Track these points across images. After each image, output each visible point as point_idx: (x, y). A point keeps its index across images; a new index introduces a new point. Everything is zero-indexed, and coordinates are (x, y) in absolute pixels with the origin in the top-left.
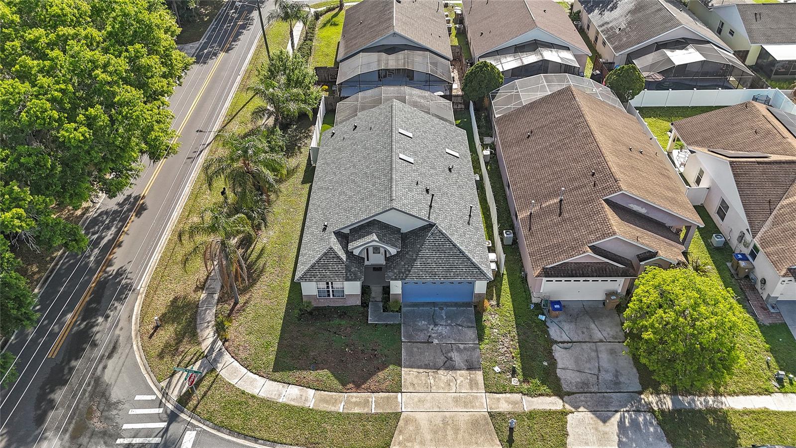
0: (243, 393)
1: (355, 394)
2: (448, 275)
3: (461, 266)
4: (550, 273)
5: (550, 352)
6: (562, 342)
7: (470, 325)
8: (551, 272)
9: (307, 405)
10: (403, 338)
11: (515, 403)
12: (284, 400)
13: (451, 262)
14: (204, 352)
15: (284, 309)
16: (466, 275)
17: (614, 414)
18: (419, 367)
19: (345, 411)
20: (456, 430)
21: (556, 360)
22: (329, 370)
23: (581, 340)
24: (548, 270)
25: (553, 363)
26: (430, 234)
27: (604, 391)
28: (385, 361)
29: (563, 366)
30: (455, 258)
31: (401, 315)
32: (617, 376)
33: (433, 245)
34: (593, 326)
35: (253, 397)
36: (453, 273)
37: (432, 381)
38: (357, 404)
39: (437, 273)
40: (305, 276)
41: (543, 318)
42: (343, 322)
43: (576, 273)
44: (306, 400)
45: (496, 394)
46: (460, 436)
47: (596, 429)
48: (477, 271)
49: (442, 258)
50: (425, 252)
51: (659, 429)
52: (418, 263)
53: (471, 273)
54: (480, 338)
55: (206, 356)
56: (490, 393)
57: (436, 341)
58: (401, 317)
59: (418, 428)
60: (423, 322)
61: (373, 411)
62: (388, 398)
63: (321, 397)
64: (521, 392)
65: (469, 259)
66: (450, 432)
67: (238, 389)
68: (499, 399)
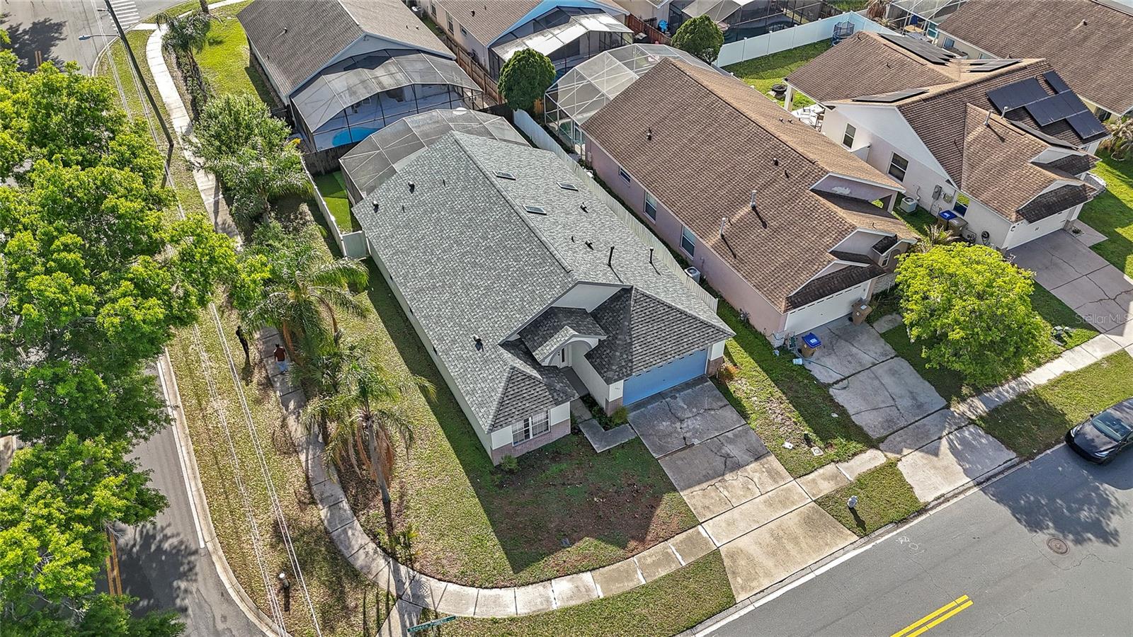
0: (495, 621)
1: (645, 553)
2: (681, 348)
3: (690, 331)
4: (796, 301)
5: (832, 399)
6: (837, 382)
7: (722, 404)
8: (797, 299)
9: (594, 596)
10: (654, 455)
11: (834, 477)
12: (559, 604)
13: (676, 330)
14: (388, 592)
15: (468, 481)
16: (702, 340)
17: (940, 442)
18: (699, 483)
19: (649, 580)
20: (795, 540)
21: (843, 406)
22: (591, 537)
23: (854, 372)
24: (793, 299)
25: (843, 411)
26: (632, 303)
27: (913, 421)
28: (654, 493)
29: (855, 410)
30: (679, 322)
31: (630, 425)
32: (914, 398)
33: (643, 315)
34: (854, 350)
35: (512, 620)
36: (685, 344)
37: (726, 493)
38: (657, 564)
39: (666, 351)
40: (497, 421)
41: (799, 361)
42: (564, 466)
43: (824, 292)
44: (588, 590)
45: (807, 476)
46: (804, 545)
47: (935, 468)
48: (712, 329)
49: (663, 328)
50: (639, 329)
51: (991, 438)
52: (637, 347)
53: (707, 335)
54: (744, 414)
55: (399, 597)
56: (800, 477)
57: (696, 442)
58: (632, 429)
59: (750, 559)
60: (664, 423)
61: (684, 564)
62: (689, 538)
63: (605, 577)
64: (833, 461)
65: (695, 318)
66: (790, 546)
67: (482, 621)
68: (814, 480)
